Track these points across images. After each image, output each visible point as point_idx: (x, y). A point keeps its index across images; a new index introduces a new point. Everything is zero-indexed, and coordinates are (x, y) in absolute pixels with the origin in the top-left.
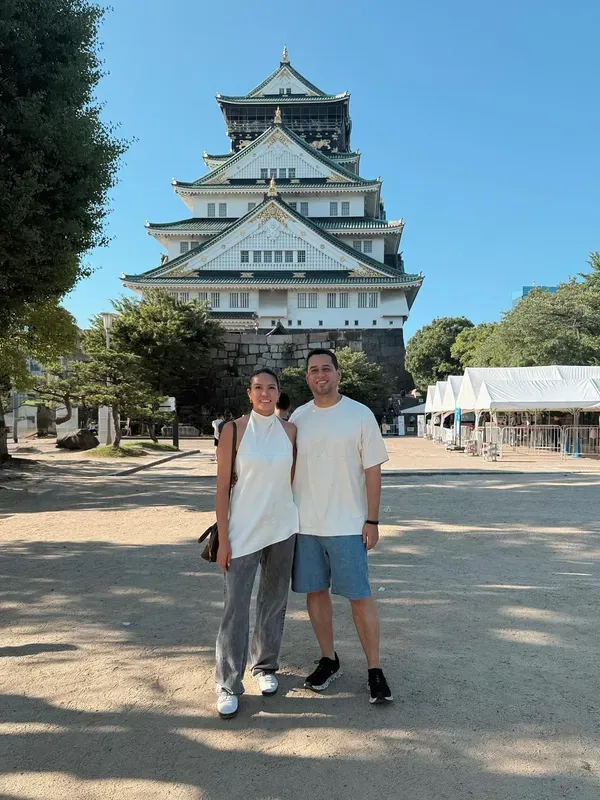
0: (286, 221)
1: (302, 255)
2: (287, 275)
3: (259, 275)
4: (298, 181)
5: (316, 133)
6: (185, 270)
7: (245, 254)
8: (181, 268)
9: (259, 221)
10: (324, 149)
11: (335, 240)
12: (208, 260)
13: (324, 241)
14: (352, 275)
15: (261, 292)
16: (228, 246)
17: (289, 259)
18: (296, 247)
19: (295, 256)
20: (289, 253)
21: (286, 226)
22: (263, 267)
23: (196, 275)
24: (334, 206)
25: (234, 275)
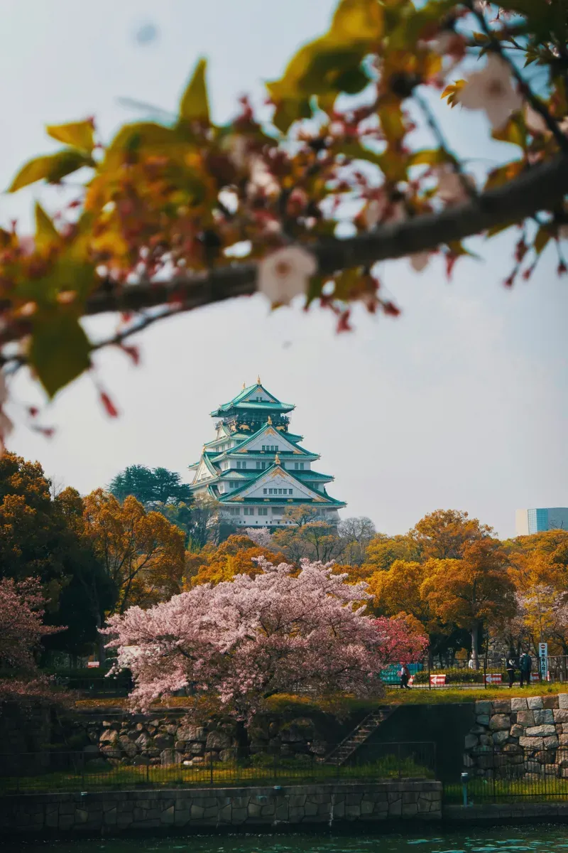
1: (291, 490)
2: (284, 500)
3: (272, 500)
5: (278, 423)
7: (265, 490)
10: (282, 430)
11: (305, 484)
13: (300, 485)
14: (313, 501)
15: (273, 508)
16: (258, 487)
17: (285, 493)
19: (288, 491)
20: (285, 490)
22: (274, 496)
24: (296, 465)
25: (261, 500)
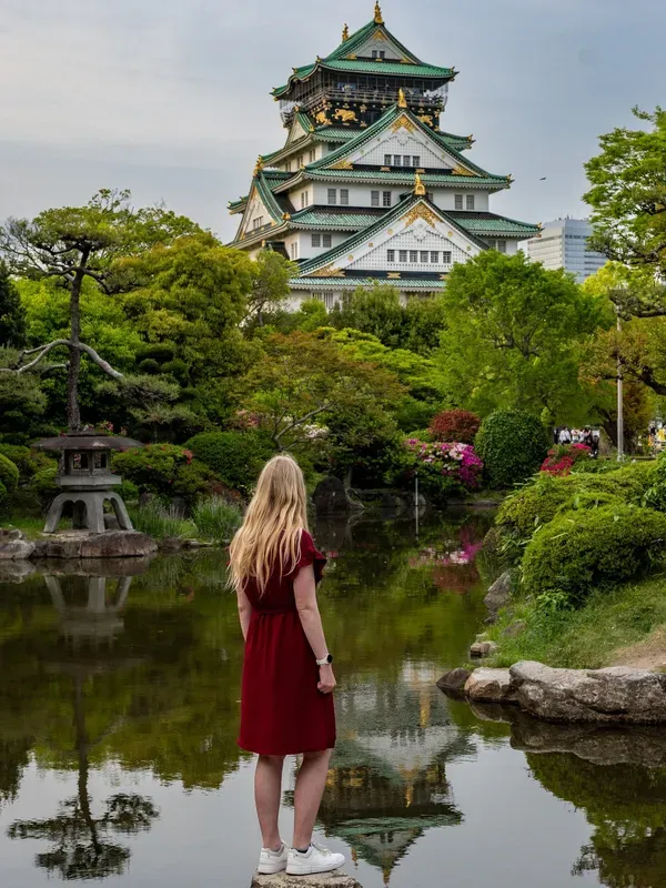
0: (434, 221)
4: (423, 171)
6: (332, 268)
8: (329, 267)
9: (407, 220)
12: (355, 259)
18: (442, 247)
21: (433, 226)
23: (341, 274)
